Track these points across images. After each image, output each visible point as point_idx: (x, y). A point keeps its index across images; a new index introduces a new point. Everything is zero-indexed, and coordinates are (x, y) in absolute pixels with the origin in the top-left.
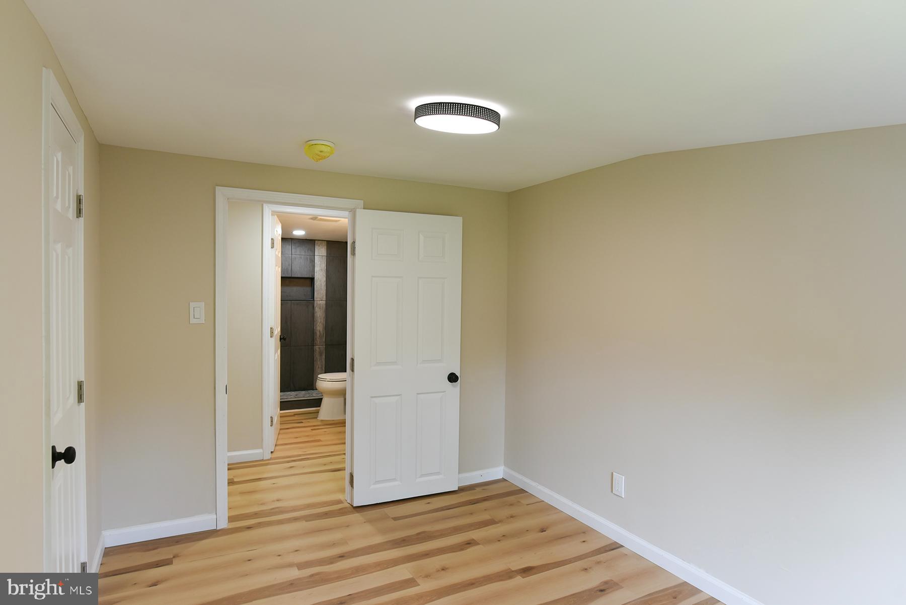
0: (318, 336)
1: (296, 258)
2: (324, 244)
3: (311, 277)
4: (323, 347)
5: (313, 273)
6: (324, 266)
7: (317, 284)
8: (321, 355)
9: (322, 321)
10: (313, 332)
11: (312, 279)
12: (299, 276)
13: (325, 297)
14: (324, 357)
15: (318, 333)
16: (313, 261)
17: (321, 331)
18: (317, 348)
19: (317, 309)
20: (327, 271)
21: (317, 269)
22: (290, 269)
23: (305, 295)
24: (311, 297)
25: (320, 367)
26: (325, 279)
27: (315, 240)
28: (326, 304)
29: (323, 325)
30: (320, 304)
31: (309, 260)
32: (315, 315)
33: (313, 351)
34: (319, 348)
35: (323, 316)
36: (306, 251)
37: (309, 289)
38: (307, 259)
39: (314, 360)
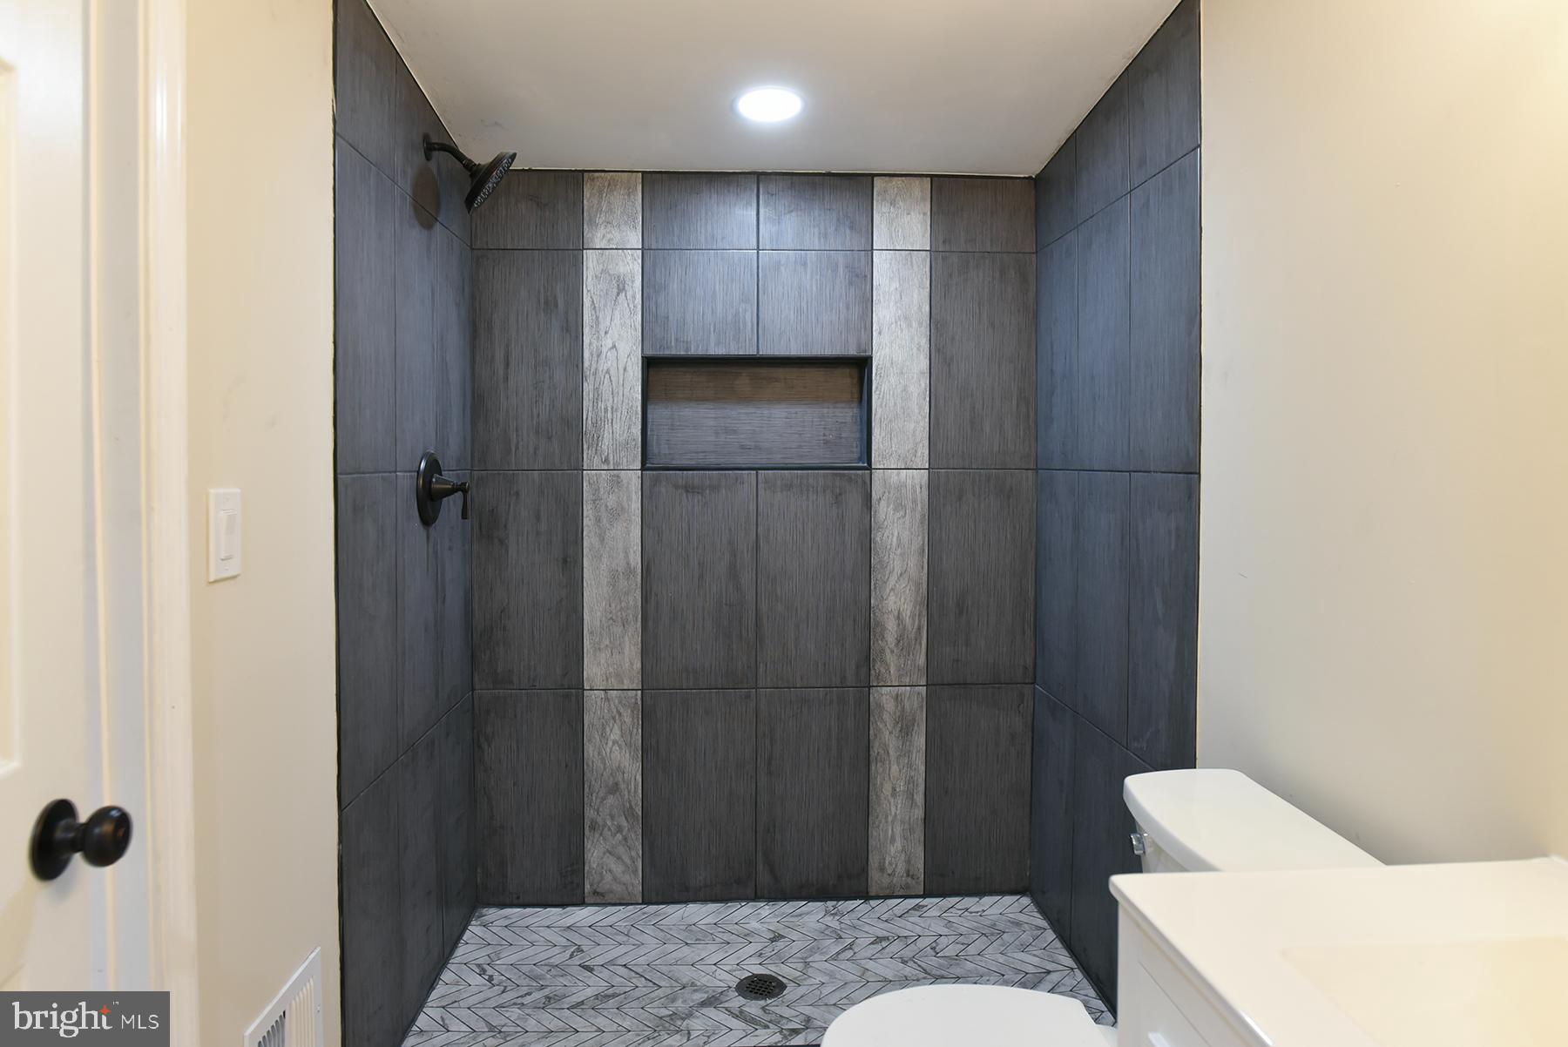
0: (891, 638)
1: (777, 266)
2: (917, 193)
3: (852, 351)
4: (915, 698)
5: (864, 337)
6: (918, 298)
7: (885, 387)
8: (906, 730)
9: (912, 562)
10: (866, 623)
11: (860, 366)
12: (795, 350)
13: (923, 451)
14: (920, 741)
15: (891, 626)
16: (862, 279)
17: (907, 614)
18: (884, 697)
19: (884, 511)
20: (937, 326)
21: (883, 313)
22: (749, 317)
23: (826, 442)
24: (856, 456)
25: (901, 786)
26: (925, 364)
27: (873, 176)
28: (933, 486)
29: (918, 585)
30: (901, 486)
31: (841, 270)
32: (877, 537)
33: (865, 712)
34: (897, 697)
35: (916, 546)
36: (831, 230)
37: (847, 414)
38: (835, 269)
39: (873, 754)
